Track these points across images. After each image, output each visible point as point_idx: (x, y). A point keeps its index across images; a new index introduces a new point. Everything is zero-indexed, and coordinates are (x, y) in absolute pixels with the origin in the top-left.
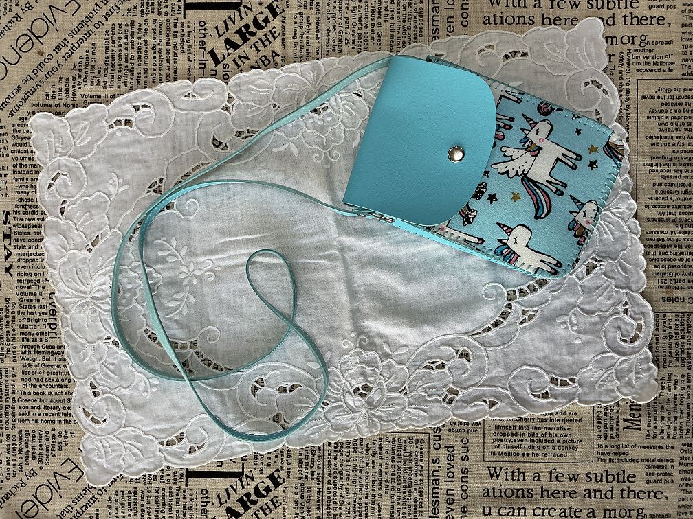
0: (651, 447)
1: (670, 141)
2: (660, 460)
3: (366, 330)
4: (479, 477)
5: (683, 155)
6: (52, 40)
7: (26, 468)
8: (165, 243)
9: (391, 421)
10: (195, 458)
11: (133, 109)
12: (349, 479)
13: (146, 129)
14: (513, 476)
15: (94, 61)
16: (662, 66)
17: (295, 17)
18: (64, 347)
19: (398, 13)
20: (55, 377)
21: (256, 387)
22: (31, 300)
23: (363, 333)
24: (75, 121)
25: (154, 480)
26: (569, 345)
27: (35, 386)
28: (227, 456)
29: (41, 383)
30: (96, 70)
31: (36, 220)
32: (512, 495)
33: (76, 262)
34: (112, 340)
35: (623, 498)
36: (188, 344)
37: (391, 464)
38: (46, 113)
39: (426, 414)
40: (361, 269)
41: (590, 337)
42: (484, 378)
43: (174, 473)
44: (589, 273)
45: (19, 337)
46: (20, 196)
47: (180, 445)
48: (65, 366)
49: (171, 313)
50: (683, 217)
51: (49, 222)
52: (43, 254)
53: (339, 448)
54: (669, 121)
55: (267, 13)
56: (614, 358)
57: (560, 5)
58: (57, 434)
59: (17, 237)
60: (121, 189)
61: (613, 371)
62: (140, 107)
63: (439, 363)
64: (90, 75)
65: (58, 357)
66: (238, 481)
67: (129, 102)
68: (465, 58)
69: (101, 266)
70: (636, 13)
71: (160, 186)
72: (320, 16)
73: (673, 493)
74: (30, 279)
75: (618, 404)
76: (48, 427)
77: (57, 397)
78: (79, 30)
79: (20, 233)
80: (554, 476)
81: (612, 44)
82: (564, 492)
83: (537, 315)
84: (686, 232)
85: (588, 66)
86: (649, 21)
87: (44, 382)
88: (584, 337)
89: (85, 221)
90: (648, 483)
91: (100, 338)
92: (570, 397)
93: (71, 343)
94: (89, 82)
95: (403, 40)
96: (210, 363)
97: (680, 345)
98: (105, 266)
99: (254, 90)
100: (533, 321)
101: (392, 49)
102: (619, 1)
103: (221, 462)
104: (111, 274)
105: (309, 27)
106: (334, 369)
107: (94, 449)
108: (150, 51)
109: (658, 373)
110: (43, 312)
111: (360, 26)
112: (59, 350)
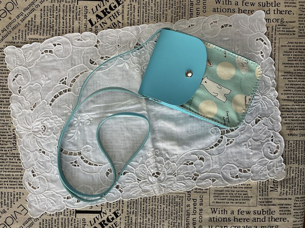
0: (282, 199)
1: (293, 65)
2: (286, 205)
3: (158, 147)
4: (207, 213)
5: (298, 71)
6: (15, 13)
7: (1, 209)
8: (67, 107)
9: (169, 188)
10: (80, 205)
11: (53, 46)
12: (149, 214)
13: (59, 55)
14: (222, 212)
15: (35, 23)
16: (290, 32)
17: (128, 5)
18: (19, 154)
19: (175, 5)
20: (16, 168)
21: (108, 173)
22: (4, 132)
23: (157, 148)
24: (26, 50)
25: (61, 214)
26: (248, 155)
27: (6, 171)
28: (94, 204)
30: (36, 27)
31: (7, 96)
32: (222, 220)
33: (26, 115)
34: (42, 151)
35: (269, 221)
36: (77, 153)
37: (168, 207)
38: (12, 46)
39: (184, 185)
40: (156, 120)
41: (257, 151)
42: (210, 169)
43: (70, 211)
44: (257, 123)
47: (73, 199)
48: (20, 163)
49: (70, 139)
50: (298, 98)
51: (13, 96)
52: (10, 111)
54: (292, 56)
55: (116, 3)
56: (267, 160)
57: (246, 4)
58: (16, 193)
60: (47, 82)
61: (266, 166)
62: (57, 45)
63: (191, 162)
64: (33, 29)
65: (17, 158)
66: (99, 215)
67: (51, 42)
68: (204, 27)
69: (37, 117)
70: (280, 9)
71: (65, 81)
73: (291, 219)
74: (4, 122)
75: (268, 180)
76: (11, 190)
77: (16, 177)
78: (29, 8)
81: (268, 22)
82: (244, 219)
83: (234, 142)
84: (299, 105)
85: (258, 32)
86: (285, 13)
87: (10, 170)
88: (254, 151)
89: (30, 96)
90: (280, 215)
91: (36, 150)
92: (248, 177)
93: (23, 152)
94: (33, 33)
95: (177, 18)
96: (87, 162)
97: (295, 154)
98: (39, 117)
99: (109, 38)
100: (232, 144)
101: (172, 22)
102: (272, 3)
103: (92, 206)
104: (42, 121)
105: (135, 10)
106: (144, 165)
107: (33, 201)
108: (61, 19)
109: (286, 167)
110: (10, 138)
111: (157, 11)
112: (17, 155)
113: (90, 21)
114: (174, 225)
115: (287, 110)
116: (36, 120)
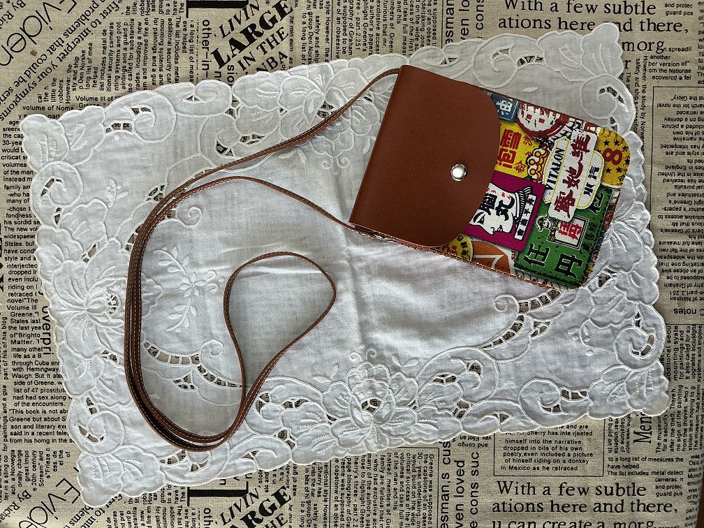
0: (661, 460)
1: (685, 150)
2: (670, 473)
3: (375, 343)
4: (489, 492)
5: (698, 164)
6: (45, 40)
7: (19, 490)
8: (165, 253)
9: (400, 435)
10: (198, 477)
11: (132, 112)
12: (356, 495)
13: (146, 133)
14: (523, 489)
15: (90, 62)
16: (678, 73)
17: (304, 17)
18: (58, 363)
19: (411, 14)
20: (49, 395)
21: (260, 402)
22: (23, 314)
23: (372, 345)
24: (70, 124)
25: (154, 499)
26: (582, 358)
27: (28, 404)
28: (231, 474)
29: (35, 401)
30: (93, 70)
31: (29, 230)
32: (523, 509)
33: (72, 272)
34: (110, 354)
35: (633, 511)
36: (190, 359)
37: (399, 480)
38: (38, 115)
39: (436, 429)
40: (370, 280)
41: (602, 350)
42: (495, 391)
43: (176, 491)
44: (602, 285)
45: (10, 353)
46: (11, 205)
47: (182, 462)
48: (60, 383)
49: (172, 326)
50: (696, 227)
51: (42, 230)
52: (36, 266)
53: (346, 464)
54: (684, 130)
55: (275, 12)
56: (625, 370)
57: (577, 9)
58: (51, 453)
59: (8, 248)
60: (121, 196)
61: (625, 384)
62: (140, 110)
63: (450, 376)
64: (86, 76)
65: (52, 373)
66: (243, 500)
67: (128, 104)
68: (479, 62)
69: (98, 277)
70: (655, 19)
71: (160, 194)
72: (330, 16)
73: (682, 505)
74: (22, 292)
75: (629, 417)
76: (41, 447)
77: (51, 415)
78: (75, 29)
79: (11, 244)
80: (564, 490)
82: (574, 506)
83: (549, 328)
84: (699, 243)
85: (604, 72)
86: (666, 28)
87: (37, 400)
88: (596, 350)
89: (81, 230)
90: (658, 496)
92: (581, 410)
93: (66, 358)
94: (85, 83)
95: (415, 42)
96: (212, 378)
97: (691, 357)
98: (102, 276)
99: (260, 93)
100: (544, 333)
101: (404, 52)
102: (636, 6)
103: (225, 480)
104: (109, 285)
105: (318, 27)
106: (342, 383)
107: (91, 468)
108: (150, 51)
109: (669, 386)
110: (36, 327)
111: (371, 27)
112: (54, 366)
113: (216, 54)
114: (413, 520)
115: (673, 254)
116: (95, 285)
